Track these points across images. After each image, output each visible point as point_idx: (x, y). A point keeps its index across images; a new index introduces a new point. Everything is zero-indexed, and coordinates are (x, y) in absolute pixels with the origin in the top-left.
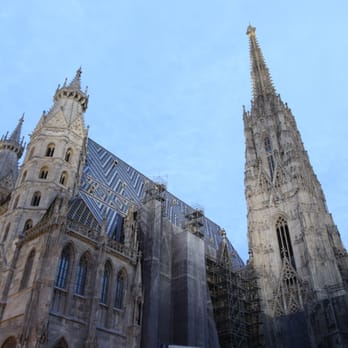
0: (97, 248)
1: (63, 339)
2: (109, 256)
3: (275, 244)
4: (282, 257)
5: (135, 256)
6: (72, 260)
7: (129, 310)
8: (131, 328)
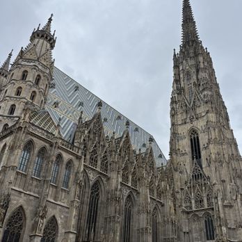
0: (51, 146)
1: (21, 207)
2: (60, 151)
3: (188, 150)
4: (193, 159)
5: (80, 152)
6: (32, 153)
7: (73, 189)
8: (73, 202)
